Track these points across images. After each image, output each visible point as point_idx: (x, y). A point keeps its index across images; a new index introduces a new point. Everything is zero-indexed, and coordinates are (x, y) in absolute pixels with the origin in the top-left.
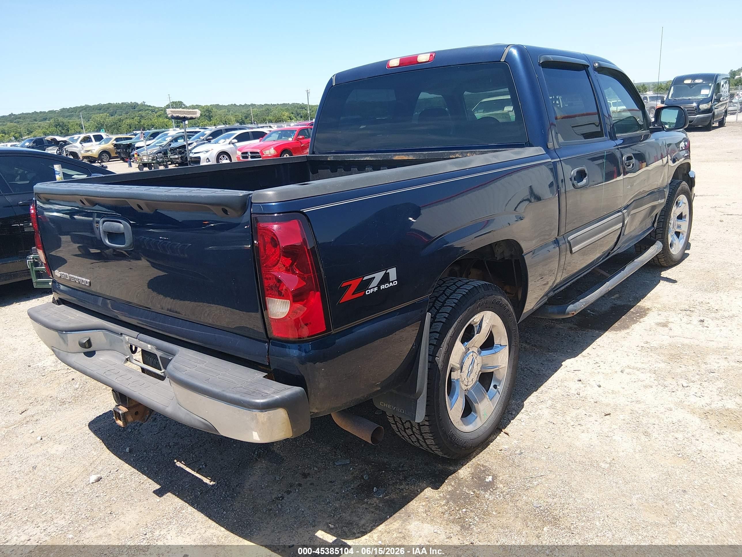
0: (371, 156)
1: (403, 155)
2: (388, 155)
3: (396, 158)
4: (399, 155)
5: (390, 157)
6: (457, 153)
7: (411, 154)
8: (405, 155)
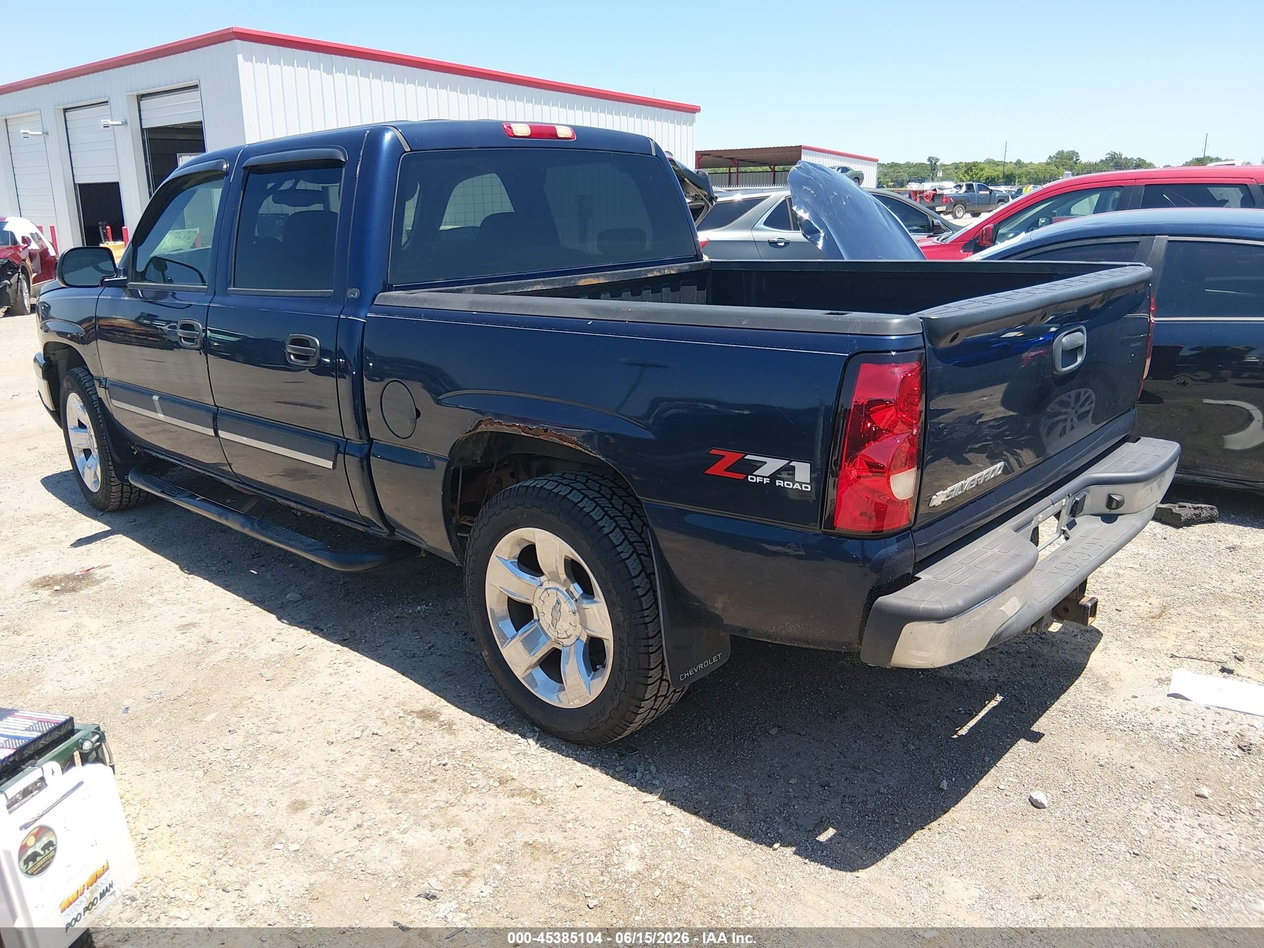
0: (544, 283)
1: (590, 277)
2: (570, 279)
3: (582, 283)
4: (586, 277)
5: (572, 282)
6: (655, 269)
7: (601, 276)
8: (594, 277)
